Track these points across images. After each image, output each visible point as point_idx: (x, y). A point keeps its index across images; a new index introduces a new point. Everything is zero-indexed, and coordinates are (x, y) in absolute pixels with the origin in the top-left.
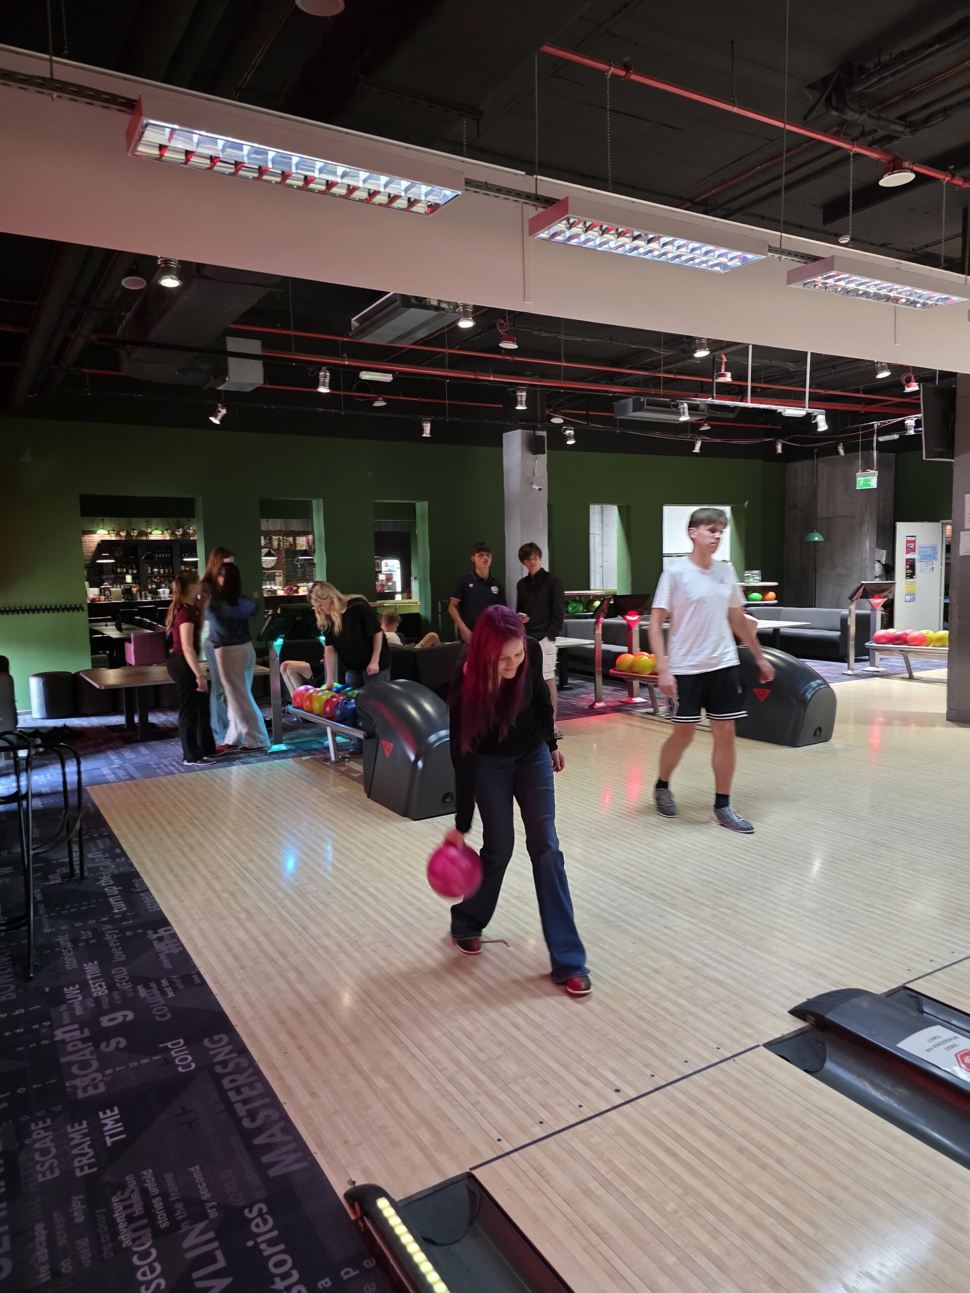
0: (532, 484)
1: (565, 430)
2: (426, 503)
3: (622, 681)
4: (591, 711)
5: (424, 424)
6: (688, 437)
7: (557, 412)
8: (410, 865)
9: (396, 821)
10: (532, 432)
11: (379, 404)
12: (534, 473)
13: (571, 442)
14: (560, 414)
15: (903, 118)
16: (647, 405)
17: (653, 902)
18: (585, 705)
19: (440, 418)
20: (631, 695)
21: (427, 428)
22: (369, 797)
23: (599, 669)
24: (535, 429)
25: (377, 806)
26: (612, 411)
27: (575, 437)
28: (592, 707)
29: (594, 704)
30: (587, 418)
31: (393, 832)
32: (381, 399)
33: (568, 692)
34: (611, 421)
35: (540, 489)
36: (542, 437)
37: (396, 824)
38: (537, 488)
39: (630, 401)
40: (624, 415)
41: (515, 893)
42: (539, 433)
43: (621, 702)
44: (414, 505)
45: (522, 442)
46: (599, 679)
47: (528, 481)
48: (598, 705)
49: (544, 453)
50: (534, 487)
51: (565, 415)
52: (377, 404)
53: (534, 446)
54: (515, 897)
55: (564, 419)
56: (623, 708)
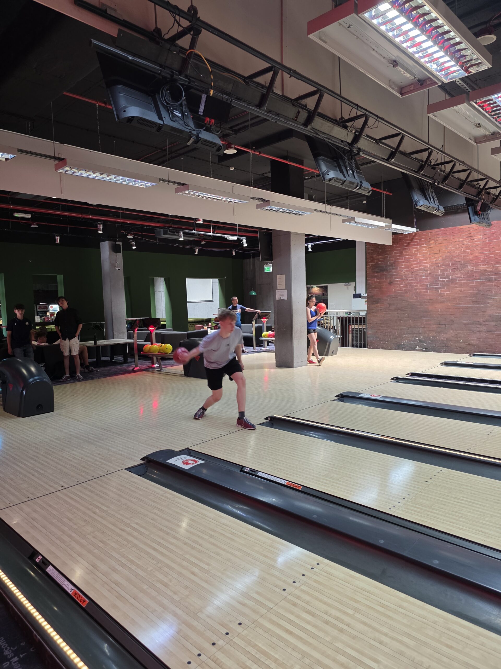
0: (115, 267)
1: (131, 242)
2: (62, 275)
3: (148, 357)
4: (133, 371)
5: (57, 237)
6: (192, 247)
7: (130, 233)
8: (13, 433)
9: (14, 418)
10: (114, 242)
11: (34, 226)
12: (116, 261)
13: (134, 248)
14: (131, 234)
15: (231, 128)
16: (169, 232)
17: (113, 434)
18: (131, 369)
19: (65, 235)
20: (153, 364)
21: (58, 239)
22: (4, 411)
23: (136, 352)
24: (115, 241)
25: (7, 414)
26: (154, 233)
27: (136, 246)
28: (133, 369)
29: (134, 368)
30: (142, 236)
31: (11, 422)
32: (35, 224)
33: (127, 365)
34: (154, 238)
35: (119, 270)
36: (119, 245)
37: (13, 420)
38: (118, 269)
39: (162, 230)
40: (160, 236)
41: (56, 438)
42: (118, 243)
43: (148, 367)
44: (56, 276)
45: (109, 247)
46: (136, 357)
47: (113, 265)
48: (136, 369)
49: (120, 252)
50: (116, 268)
51: (133, 234)
52: (33, 226)
53: (115, 249)
54: (55, 439)
55: (133, 236)
56: (149, 369)
